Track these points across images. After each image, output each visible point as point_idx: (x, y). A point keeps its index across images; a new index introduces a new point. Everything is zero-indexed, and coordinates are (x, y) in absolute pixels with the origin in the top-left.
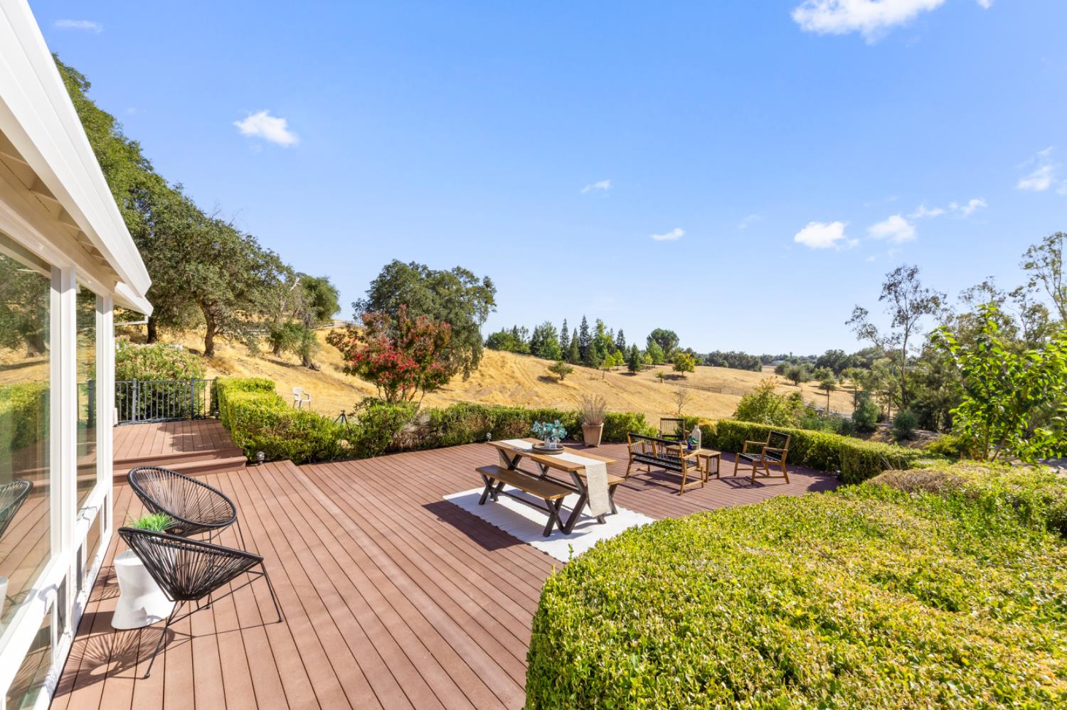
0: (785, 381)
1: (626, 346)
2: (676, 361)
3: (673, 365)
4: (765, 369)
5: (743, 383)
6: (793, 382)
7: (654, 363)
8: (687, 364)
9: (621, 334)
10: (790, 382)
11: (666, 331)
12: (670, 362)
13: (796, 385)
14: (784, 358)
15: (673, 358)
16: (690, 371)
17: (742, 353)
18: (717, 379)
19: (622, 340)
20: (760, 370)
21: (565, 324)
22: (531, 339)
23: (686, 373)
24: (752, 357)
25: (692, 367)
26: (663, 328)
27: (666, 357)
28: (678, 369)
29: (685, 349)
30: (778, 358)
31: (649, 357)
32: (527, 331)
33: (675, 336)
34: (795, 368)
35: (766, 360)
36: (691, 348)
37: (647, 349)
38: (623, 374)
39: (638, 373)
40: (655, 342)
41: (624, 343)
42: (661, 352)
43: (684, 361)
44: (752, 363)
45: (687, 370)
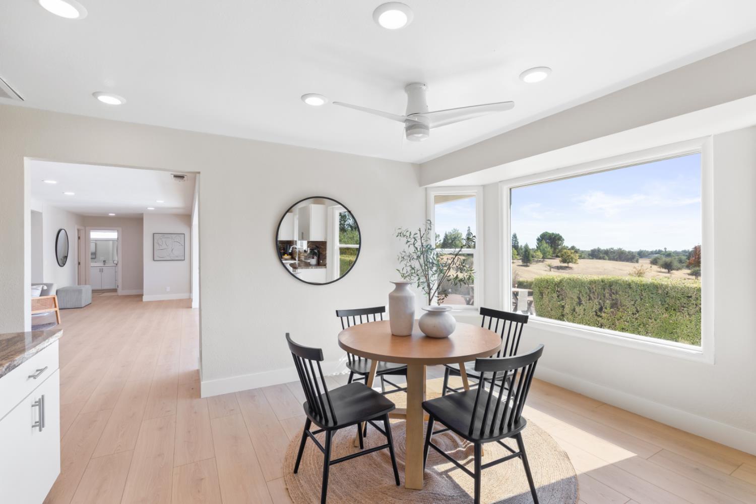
0: (659, 270)
1: (520, 245)
2: (562, 256)
3: (560, 259)
4: (641, 261)
5: (621, 271)
6: (667, 271)
7: (543, 258)
8: (572, 258)
9: (515, 236)
10: (664, 270)
11: (553, 234)
12: (557, 256)
13: (669, 272)
14: (659, 252)
15: (559, 254)
16: (575, 263)
17: (620, 249)
19: (516, 241)
20: (637, 262)
21: (469, 230)
22: (442, 241)
23: (570, 265)
24: (629, 252)
25: (576, 260)
26: (550, 232)
27: (554, 253)
28: (564, 261)
29: (570, 247)
30: (652, 253)
31: (539, 254)
32: (439, 236)
33: (561, 237)
34: (668, 260)
35: (642, 254)
36: (575, 246)
37: (537, 247)
38: (519, 265)
39: (530, 265)
40: (544, 242)
41: (518, 243)
42: (549, 249)
43: (569, 256)
44: (629, 257)
45: (572, 262)
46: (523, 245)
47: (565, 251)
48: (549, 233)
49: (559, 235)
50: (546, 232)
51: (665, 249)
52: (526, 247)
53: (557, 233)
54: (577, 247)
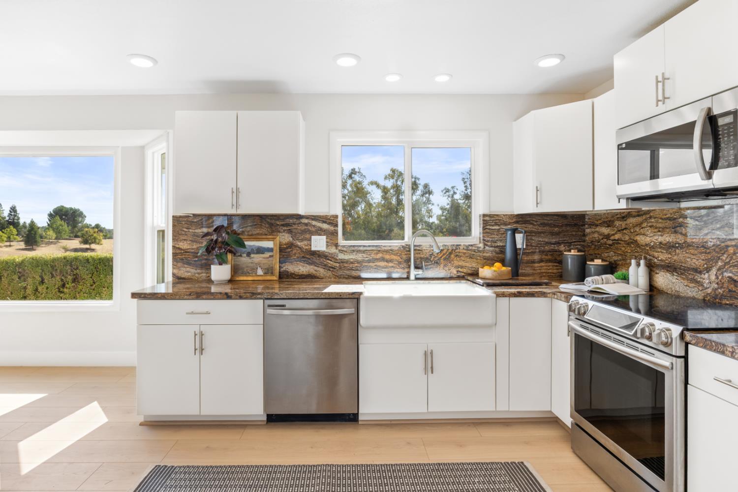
1: (21, 222)
2: (82, 236)
3: (80, 239)
7: (56, 238)
8: (95, 238)
9: (13, 210)
11: (71, 209)
12: (76, 236)
15: (79, 234)
16: (98, 244)
19: (15, 216)
23: (93, 246)
25: (100, 240)
26: (67, 206)
27: (72, 232)
28: (85, 242)
29: (93, 225)
31: (51, 233)
33: (82, 213)
36: (100, 224)
37: (49, 225)
38: (20, 249)
39: (38, 248)
40: (58, 218)
41: (19, 219)
42: (66, 227)
43: (92, 235)
45: (95, 242)
46: (28, 222)
47: (87, 229)
48: (65, 208)
49: (79, 210)
50: (63, 206)
52: (32, 224)
53: (77, 208)
54: (103, 226)
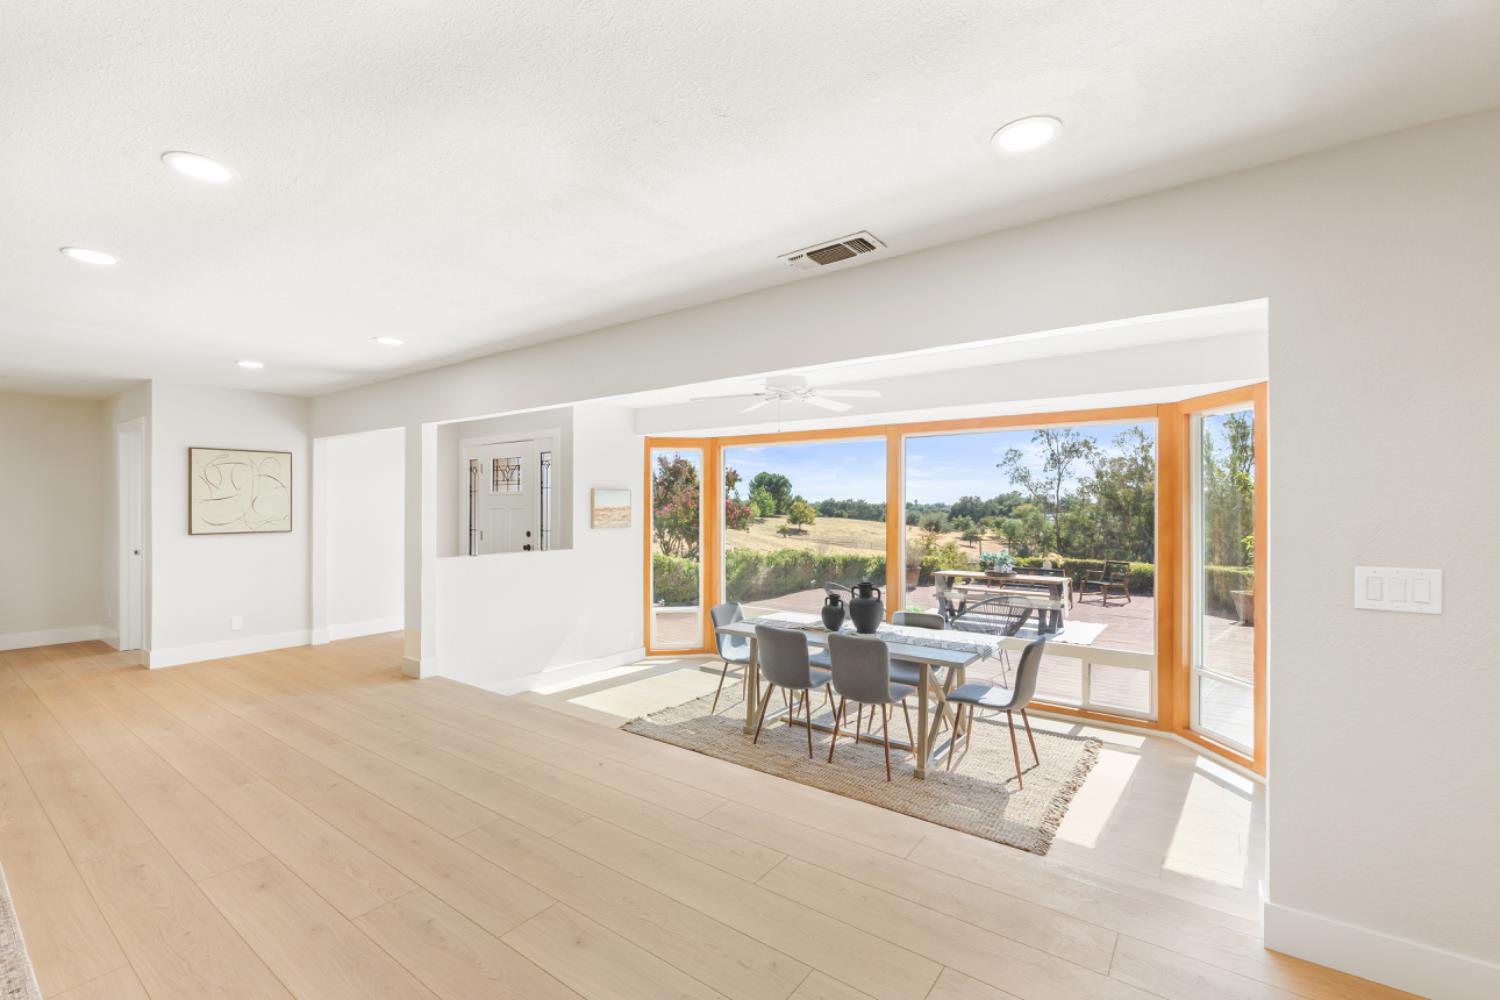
2: (790, 513)
3: (788, 517)
7: (762, 516)
8: (806, 516)
11: (774, 475)
12: (783, 513)
15: (787, 509)
16: (810, 524)
17: (862, 501)
18: (844, 532)
23: (804, 527)
24: (875, 505)
25: (812, 519)
26: (772, 473)
27: (778, 508)
28: (794, 520)
31: (755, 509)
33: (786, 481)
34: (932, 517)
36: (805, 496)
37: (750, 498)
40: (760, 488)
42: (771, 502)
43: (802, 512)
44: (875, 513)
45: (806, 522)
47: (795, 504)
48: (768, 475)
49: (783, 478)
50: (764, 473)
51: (916, 501)
53: (781, 474)
